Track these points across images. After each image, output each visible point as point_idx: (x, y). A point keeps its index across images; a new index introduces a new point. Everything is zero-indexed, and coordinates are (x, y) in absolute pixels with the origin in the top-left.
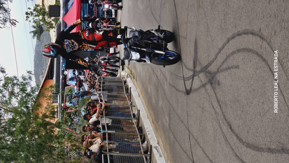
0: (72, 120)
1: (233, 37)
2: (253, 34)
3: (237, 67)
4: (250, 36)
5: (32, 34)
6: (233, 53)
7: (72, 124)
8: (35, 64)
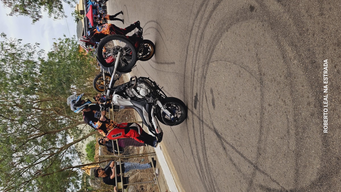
0: (93, 54)
1: (148, 23)
2: (154, 21)
3: (149, 34)
4: (153, 22)
5: (75, 21)
6: (148, 28)
7: (93, 55)
8: (77, 33)
